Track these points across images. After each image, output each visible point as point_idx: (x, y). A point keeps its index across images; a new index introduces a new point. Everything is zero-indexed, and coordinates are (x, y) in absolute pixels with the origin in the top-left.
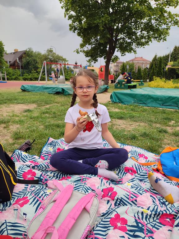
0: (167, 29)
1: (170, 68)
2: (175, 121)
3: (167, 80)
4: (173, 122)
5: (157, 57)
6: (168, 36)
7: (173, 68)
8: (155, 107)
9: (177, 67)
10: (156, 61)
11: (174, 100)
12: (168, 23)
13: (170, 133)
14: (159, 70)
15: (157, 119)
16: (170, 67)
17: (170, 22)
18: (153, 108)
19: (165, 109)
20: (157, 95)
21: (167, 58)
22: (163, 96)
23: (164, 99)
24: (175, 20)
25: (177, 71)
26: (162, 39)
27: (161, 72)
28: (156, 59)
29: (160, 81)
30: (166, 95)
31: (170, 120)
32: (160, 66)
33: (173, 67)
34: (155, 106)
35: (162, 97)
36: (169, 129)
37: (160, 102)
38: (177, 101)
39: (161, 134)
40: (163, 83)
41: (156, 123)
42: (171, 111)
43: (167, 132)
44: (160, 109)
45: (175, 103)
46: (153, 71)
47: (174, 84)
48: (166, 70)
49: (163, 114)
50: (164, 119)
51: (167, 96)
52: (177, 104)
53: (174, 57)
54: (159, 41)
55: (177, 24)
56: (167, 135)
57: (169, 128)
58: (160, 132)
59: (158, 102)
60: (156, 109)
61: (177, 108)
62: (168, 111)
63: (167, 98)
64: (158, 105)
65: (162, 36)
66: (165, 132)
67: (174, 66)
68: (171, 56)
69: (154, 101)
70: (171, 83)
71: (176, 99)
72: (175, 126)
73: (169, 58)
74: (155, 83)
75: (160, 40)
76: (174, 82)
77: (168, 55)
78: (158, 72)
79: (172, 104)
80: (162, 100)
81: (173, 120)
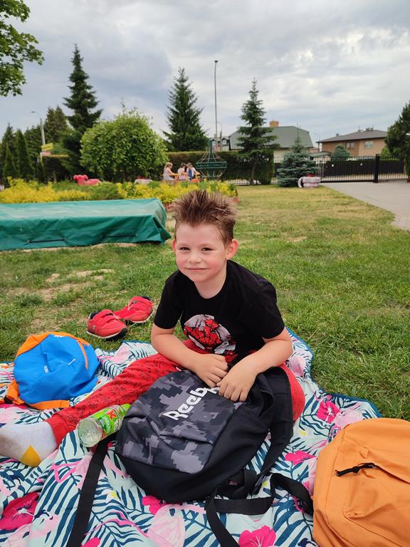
0: (16, 67)
1: (48, 158)
2: (60, 272)
3: (41, 184)
4: (55, 275)
5: (13, 132)
6: (23, 83)
7: (53, 158)
8: (15, 249)
9: (61, 156)
10: (11, 141)
11: (53, 228)
12: (14, 52)
13: (48, 302)
14: (23, 162)
15: (17, 278)
16: (48, 154)
17: (20, 51)
18: (10, 252)
19: (38, 250)
20: (12, 221)
21: (36, 134)
22: (26, 220)
23: (30, 228)
24: (28, 48)
25: (63, 165)
26: (10, 88)
27: (30, 167)
28: (11, 136)
29: (25, 188)
30: (34, 219)
31: (47, 272)
32: (24, 153)
33: (54, 156)
34: (12, 246)
35: (25, 223)
36: (46, 295)
37: (24, 236)
38: (61, 230)
39: (26, 311)
40: (33, 192)
41: (15, 286)
42: (51, 252)
43: (41, 302)
44: (27, 251)
45: (57, 233)
46: (10, 164)
47: (56, 191)
48: (40, 163)
49: (34, 263)
50: (34, 273)
51: (36, 221)
52: (61, 235)
53: (52, 134)
54: (5, 93)
55: (37, 59)
56: (41, 309)
57: (48, 291)
58: (24, 305)
59: (18, 236)
60: (18, 253)
61: (63, 243)
62: (45, 252)
63: (37, 224)
64: (22, 244)
65: (10, 83)
66: (37, 302)
67: (55, 152)
68: (45, 131)
69: (10, 236)
70: (49, 190)
71: (56, 224)
72: (60, 284)
73: (41, 135)
74: (14, 192)
75: (7, 91)
76: (57, 188)
77: (39, 129)
78: (23, 166)
79: (51, 236)
80: (26, 231)
81: (54, 271)
